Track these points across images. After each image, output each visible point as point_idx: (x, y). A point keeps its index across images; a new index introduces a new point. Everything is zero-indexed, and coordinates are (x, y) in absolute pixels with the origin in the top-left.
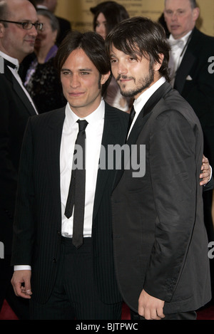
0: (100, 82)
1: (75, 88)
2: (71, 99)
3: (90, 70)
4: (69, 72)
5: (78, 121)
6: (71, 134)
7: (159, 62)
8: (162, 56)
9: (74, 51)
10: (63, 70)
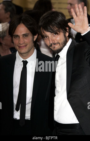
0: (33, 40)
1: (22, 44)
2: (20, 49)
3: (28, 34)
4: (18, 36)
5: (23, 61)
6: (19, 67)
7: (67, 32)
8: (68, 28)
9: (19, 26)
10: (14, 36)
